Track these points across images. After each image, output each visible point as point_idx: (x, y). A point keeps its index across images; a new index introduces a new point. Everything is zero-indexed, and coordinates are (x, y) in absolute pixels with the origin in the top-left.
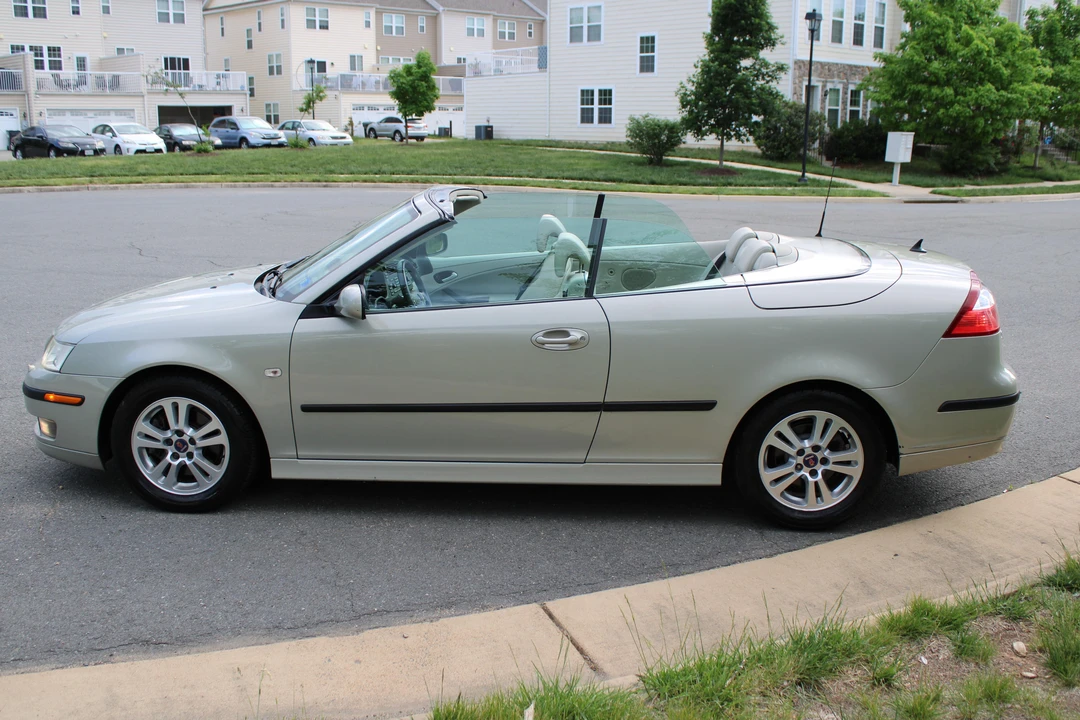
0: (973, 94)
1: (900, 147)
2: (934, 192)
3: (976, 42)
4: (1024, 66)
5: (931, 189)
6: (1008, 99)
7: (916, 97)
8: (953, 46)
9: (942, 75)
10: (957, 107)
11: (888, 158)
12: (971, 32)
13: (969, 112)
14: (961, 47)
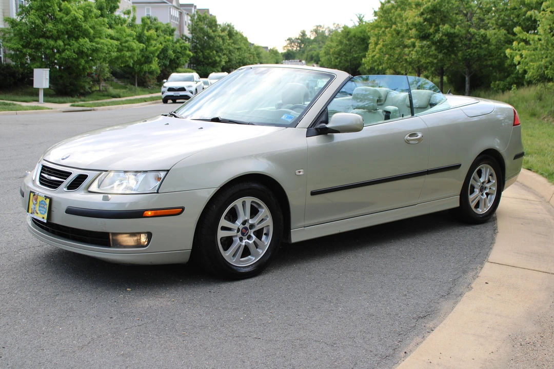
0: (75, 45)
1: (42, 78)
2: (72, 106)
3: (73, 12)
4: (99, 28)
5: (70, 104)
6: (96, 47)
7: (38, 46)
8: (60, 15)
9: (55, 32)
10: (67, 52)
11: (35, 86)
12: (69, 6)
13: (75, 56)
14: (64, 15)
